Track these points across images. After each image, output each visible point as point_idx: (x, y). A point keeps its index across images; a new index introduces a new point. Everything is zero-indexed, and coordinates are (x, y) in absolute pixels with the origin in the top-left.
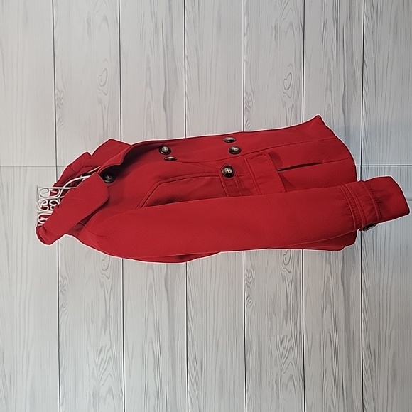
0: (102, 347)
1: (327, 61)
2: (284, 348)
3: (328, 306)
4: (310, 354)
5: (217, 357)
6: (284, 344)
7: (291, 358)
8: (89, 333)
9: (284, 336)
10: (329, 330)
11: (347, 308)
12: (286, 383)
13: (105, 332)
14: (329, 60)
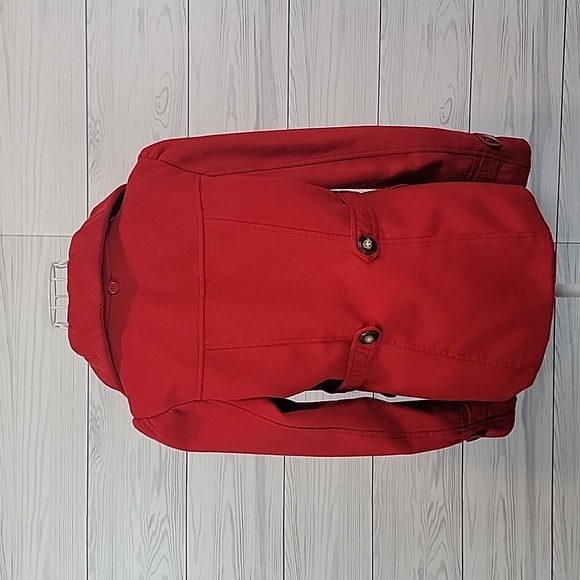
0: (153, 515)
1: (507, 81)
2: (433, 521)
3: (502, 458)
4: (472, 531)
5: (329, 532)
6: (432, 516)
7: (442, 537)
8: (133, 493)
9: (432, 503)
10: (501, 494)
11: (530, 460)
12: (435, 574)
13: (158, 492)
14: (511, 78)
